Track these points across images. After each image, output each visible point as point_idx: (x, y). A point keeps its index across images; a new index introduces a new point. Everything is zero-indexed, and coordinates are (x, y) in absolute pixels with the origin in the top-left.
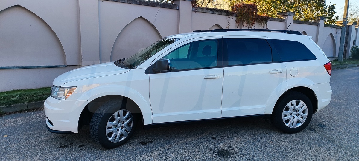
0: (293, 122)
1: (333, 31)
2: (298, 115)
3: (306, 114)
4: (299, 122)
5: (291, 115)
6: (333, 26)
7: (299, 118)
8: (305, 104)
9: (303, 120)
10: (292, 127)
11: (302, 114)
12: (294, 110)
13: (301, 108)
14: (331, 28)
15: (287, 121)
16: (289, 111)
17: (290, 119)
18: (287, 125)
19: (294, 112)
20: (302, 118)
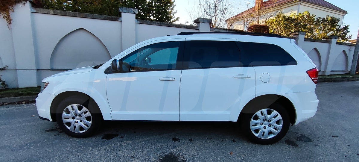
0: (264, 133)
1: (346, 48)
2: (270, 125)
3: (281, 125)
4: (272, 133)
5: (261, 125)
6: (346, 44)
7: (272, 129)
8: (278, 114)
9: (277, 132)
10: (262, 138)
11: (275, 124)
12: (265, 120)
13: (275, 117)
14: (344, 46)
15: (257, 131)
16: (258, 121)
17: (260, 129)
18: (256, 135)
19: (266, 122)
20: (275, 129)
